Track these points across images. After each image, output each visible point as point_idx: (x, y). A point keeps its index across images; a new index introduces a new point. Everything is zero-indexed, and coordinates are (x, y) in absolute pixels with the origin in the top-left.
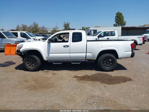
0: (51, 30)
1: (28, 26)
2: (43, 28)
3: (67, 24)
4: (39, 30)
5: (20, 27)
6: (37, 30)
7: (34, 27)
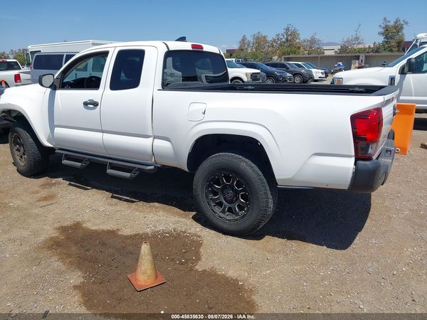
0: (337, 48)
1: (269, 39)
2: (313, 41)
3: (395, 27)
4: (299, 48)
5: (249, 42)
6: (294, 49)
7: (287, 40)
